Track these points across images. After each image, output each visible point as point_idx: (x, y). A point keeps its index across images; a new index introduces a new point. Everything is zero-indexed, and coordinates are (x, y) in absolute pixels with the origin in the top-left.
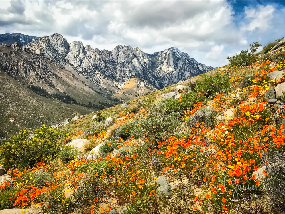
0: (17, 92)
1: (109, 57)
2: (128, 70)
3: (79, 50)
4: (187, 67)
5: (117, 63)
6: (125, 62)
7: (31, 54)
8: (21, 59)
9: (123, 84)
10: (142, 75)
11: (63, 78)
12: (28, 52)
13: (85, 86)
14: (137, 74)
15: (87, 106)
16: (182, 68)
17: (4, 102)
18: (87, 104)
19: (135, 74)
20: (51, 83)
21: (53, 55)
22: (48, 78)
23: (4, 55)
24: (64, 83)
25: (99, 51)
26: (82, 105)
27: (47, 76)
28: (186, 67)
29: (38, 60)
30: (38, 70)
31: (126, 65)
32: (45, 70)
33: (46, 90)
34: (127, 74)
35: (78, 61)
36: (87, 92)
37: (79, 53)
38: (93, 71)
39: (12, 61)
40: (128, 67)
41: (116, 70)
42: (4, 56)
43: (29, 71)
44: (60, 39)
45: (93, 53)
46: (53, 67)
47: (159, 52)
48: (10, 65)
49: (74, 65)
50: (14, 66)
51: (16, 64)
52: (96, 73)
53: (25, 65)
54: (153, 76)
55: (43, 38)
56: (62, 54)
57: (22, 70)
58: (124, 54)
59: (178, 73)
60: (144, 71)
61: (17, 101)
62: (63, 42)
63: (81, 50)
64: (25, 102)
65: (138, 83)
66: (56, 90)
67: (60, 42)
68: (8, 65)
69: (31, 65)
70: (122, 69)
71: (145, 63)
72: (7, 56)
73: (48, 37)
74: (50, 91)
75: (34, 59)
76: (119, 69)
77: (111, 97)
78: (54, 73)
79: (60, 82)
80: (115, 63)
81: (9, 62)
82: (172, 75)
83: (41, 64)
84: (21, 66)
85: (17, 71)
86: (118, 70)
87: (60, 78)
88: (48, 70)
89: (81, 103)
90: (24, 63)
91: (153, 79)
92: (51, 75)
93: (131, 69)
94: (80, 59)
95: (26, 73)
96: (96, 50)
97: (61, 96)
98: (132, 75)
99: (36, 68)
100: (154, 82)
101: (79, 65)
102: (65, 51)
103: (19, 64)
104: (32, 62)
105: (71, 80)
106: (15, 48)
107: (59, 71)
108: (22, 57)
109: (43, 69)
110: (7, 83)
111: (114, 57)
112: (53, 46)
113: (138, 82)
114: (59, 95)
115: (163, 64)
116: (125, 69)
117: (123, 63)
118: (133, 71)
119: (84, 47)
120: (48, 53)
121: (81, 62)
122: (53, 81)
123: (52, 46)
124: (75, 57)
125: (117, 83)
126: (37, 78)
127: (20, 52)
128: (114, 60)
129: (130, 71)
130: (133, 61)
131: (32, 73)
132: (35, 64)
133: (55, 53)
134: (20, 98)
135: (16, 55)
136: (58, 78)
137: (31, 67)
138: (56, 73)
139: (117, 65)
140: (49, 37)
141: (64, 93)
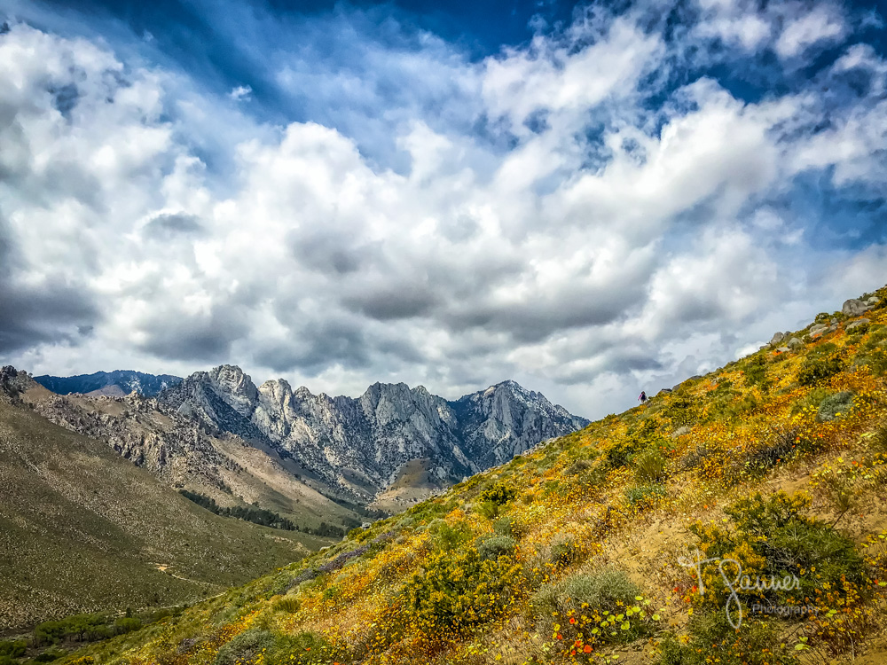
1: (356, 413)
2: (401, 440)
3: (283, 399)
4: (547, 426)
5: (373, 426)
6: (393, 422)
9: (393, 475)
10: (437, 450)
11: (250, 469)
14: (425, 449)
15: (316, 533)
16: (534, 429)
18: (317, 527)
19: (421, 448)
21: (219, 416)
24: (253, 481)
25: (330, 399)
28: (544, 426)
30: (190, 454)
31: (398, 429)
32: (207, 452)
34: (401, 450)
35: (279, 427)
36: (310, 500)
37: (282, 408)
38: (318, 448)
40: (403, 434)
41: (373, 443)
44: (236, 378)
45: (315, 405)
47: (473, 394)
49: (271, 436)
52: (325, 452)
54: (465, 452)
55: (195, 378)
56: (241, 412)
57: (153, 456)
58: (392, 404)
59: (527, 442)
60: (441, 440)
62: (242, 384)
63: (287, 400)
65: (431, 470)
66: (235, 499)
67: (235, 385)
70: (389, 439)
71: (442, 422)
73: (207, 373)
76: (379, 440)
77: (366, 508)
78: (228, 459)
79: (245, 480)
80: (371, 425)
82: (511, 447)
86: (379, 442)
87: (242, 469)
89: (301, 527)
90: (157, 439)
91: (466, 458)
92: (220, 464)
93: (410, 438)
94: (286, 423)
96: (322, 397)
98: (413, 453)
100: (469, 467)
101: (283, 437)
102: (247, 404)
111: (366, 413)
112: (218, 394)
113: (429, 469)
115: (486, 422)
116: (395, 438)
117: (388, 424)
118: (415, 442)
119: (293, 392)
120: (208, 413)
121: (288, 430)
123: (215, 395)
124: (274, 419)
125: (377, 473)
128: (367, 419)
129: (407, 442)
130: (412, 418)
133: (224, 412)
136: (239, 470)
139: (374, 431)
140: (210, 375)
141: (255, 504)
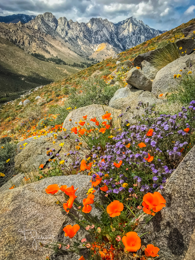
0: (24, 59)
1: (86, 28)
2: (100, 36)
3: (65, 24)
5: (92, 32)
6: (97, 31)
7: (32, 30)
8: (25, 33)
9: (97, 47)
10: (110, 40)
11: (55, 46)
12: (29, 28)
13: (70, 51)
14: (106, 39)
15: (72, 66)
16: (139, 33)
17: (16, 66)
18: (73, 64)
19: (105, 39)
20: (47, 50)
21: (47, 29)
22: (45, 47)
23: (12, 31)
24: (56, 50)
25: (79, 24)
26: (69, 65)
27: (44, 45)
28: (141, 32)
29: (36, 34)
30: (37, 42)
31: (99, 33)
32: (43, 41)
33: (44, 56)
34: (99, 40)
35: (64, 33)
36: (72, 55)
37: (65, 27)
38: (76, 39)
39: (19, 36)
40: (100, 35)
41: (91, 37)
42: (13, 33)
43: (31, 42)
44: (51, 17)
45: (74, 25)
46: (47, 39)
47: (122, 21)
48: (18, 39)
49: (62, 36)
50: (20, 39)
51: (22, 38)
52: (78, 40)
53: (28, 38)
54: (118, 40)
55: (39, 17)
56: (53, 28)
57: (26, 42)
58: (97, 25)
59: (136, 37)
60: (111, 36)
61: (25, 65)
62: (53, 18)
63: (66, 24)
64: (30, 65)
65: (108, 46)
66: (51, 55)
67: (51, 19)
68: (17, 38)
69: (33, 38)
70: (96, 36)
71: (112, 31)
72: (15, 32)
73: (42, 15)
74: (47, 56)
75: (34, 33)
76: (93, 36)
77: (89, 57)
78: (49, 43)
79: (53, 49)
80: (91, 32)
81: (17, 37)
82: (131, 38)
83: (39, 37)
84: (25, 39)
85: (23, 43)
86: (93, 37)
87: (53, 46)
88: (44, 41)
89: (68, 64)
90: (27, 37)
91: (118, 42)
92: (46, 44)
93: (102, 36)
94: (66, 31)
95: (30, 44)
96: (77, 23)
97: (55, 59)
98: (103, 40)
99: (36, 40)
100: (119, 45)
101: (65, 36)
102: (55, 25)
103: (24, 38)
104: (32, 36)
105: (61, 47)
106: (19, 25)
107: (52, 41)
108: (25, 32)
109: (41, 40)
110: (17, 52)
111: (89, 28)
112: (46, 22)
113: (107, 45)
114: (53, 58)
115: (125, 31)
116: (98, 36)
117: (96, 31)
118: (103, 37)
119: (68, 21)
120: (43, 28)
121: (67, 34)
122: (48, 48)
123: (45, 22)
124: (63, 30)
125: (93, 47)
126: (37, 47)
127: (24, 28)
128: (90, 30)
129: (101, 37)
130: (103, 29)
131: (34, 44)
132: (35, 37)
133: (48, 28)
134: (26, 63)
135: (21, 31)
136: (52, 46)
137: (32, 39)
138: (50, 42)
139: (92, 34)
140: (43, 16)
141: (57, 57)
